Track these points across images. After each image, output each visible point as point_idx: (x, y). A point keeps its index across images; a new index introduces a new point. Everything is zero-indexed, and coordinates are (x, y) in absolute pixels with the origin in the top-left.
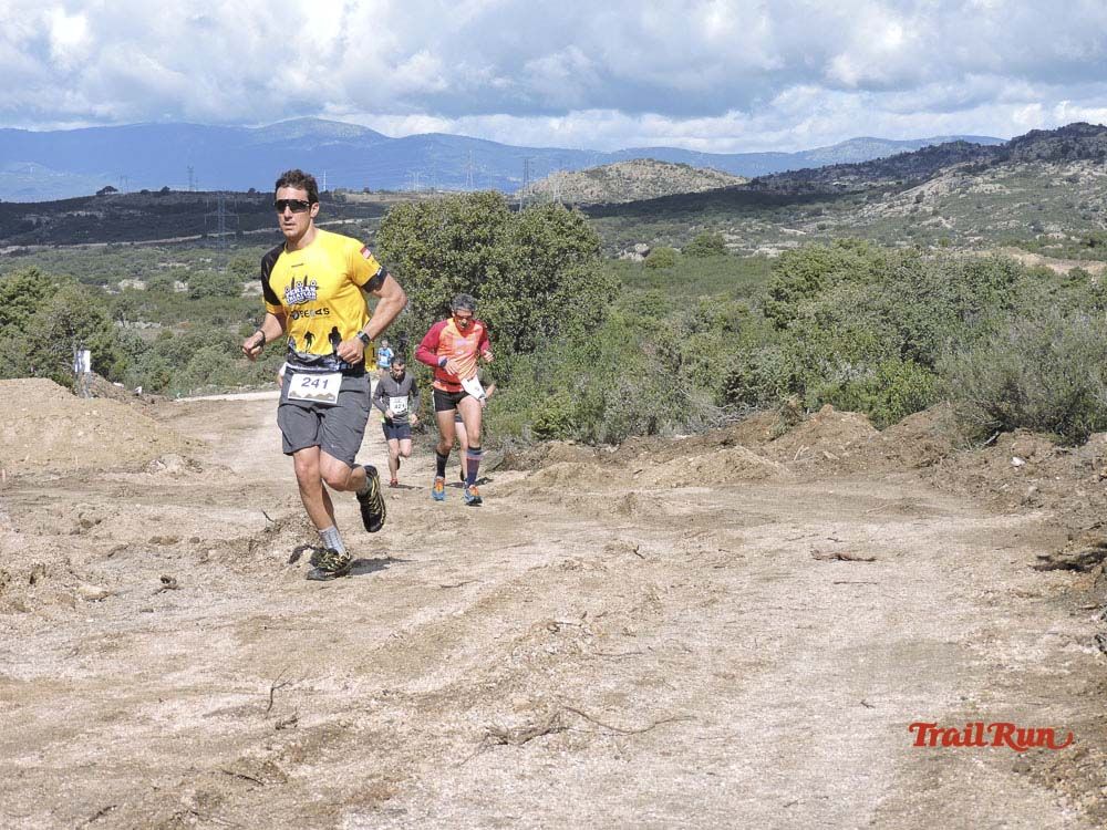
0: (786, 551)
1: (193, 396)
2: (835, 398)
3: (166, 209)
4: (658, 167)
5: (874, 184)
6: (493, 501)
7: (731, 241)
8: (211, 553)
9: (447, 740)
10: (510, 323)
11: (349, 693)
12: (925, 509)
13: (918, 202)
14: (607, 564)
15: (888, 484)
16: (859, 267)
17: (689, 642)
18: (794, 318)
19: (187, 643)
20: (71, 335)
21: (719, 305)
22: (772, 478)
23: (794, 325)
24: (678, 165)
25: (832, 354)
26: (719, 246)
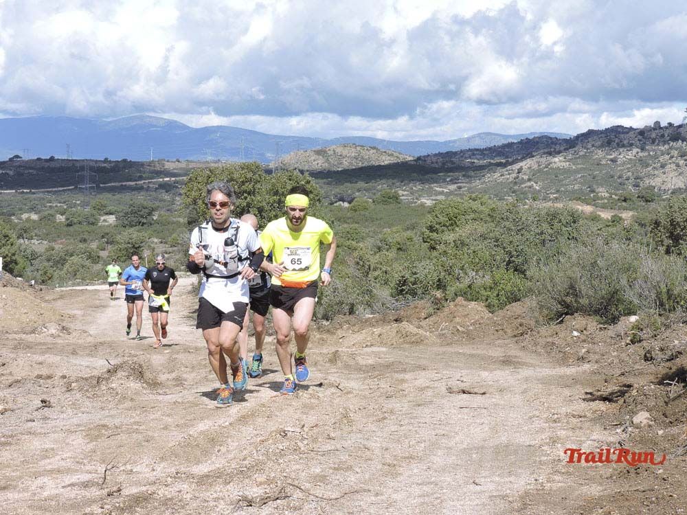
0: (431, 388)
1: (67, 287)
2: (465, 293)
3: (53, 170)
4: (359, 148)
5: (492, 161)
7: (403, 195)
8: (73, 385)
9: (214, 503)
11: (155, 473)
12: (518, 363)
13: (519, 173)
15: (496, 347)
16: (480, 213)
17: (368, 444)
18: (440, 243)
21: (395, 234)
22: (425, 342)
23: (441, 248)
24: (370, 147)
25: (463, 266)
26: (396, 198)
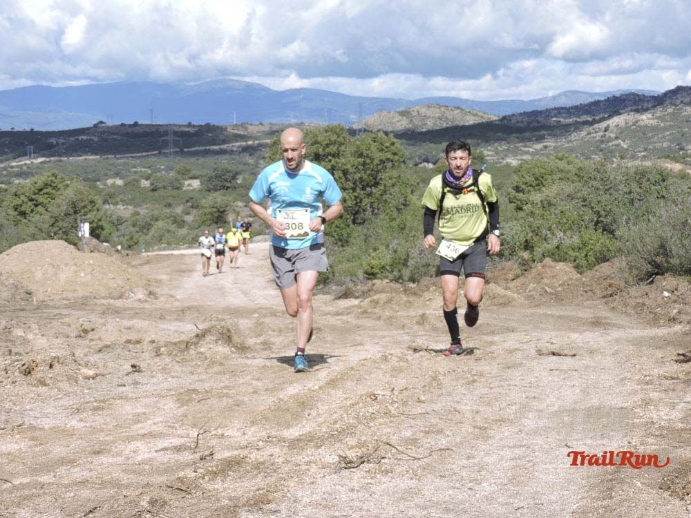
0: (520, 350)
1: (153, 251)
2: (553, 254)
3: (137, 136)
4: (443, 109)
5: (578, 120)
6: (338, 317)
7: (488, 155)
8: (162, 349)
9: (306, 467)
10: (349, 207)
11: (246, 437)
12: (608, 324)
13: (606, 131)
14: (409, 358)
15: (585, 307)
16: (568, 172)
17: (458, 407)
18: (527, 203)
19: (147, 406)
20: (77, 213)
22: (513, 304)
23: (527, 208)
24: (455, 107)
25: (551, 227)
26: (480, 158)
